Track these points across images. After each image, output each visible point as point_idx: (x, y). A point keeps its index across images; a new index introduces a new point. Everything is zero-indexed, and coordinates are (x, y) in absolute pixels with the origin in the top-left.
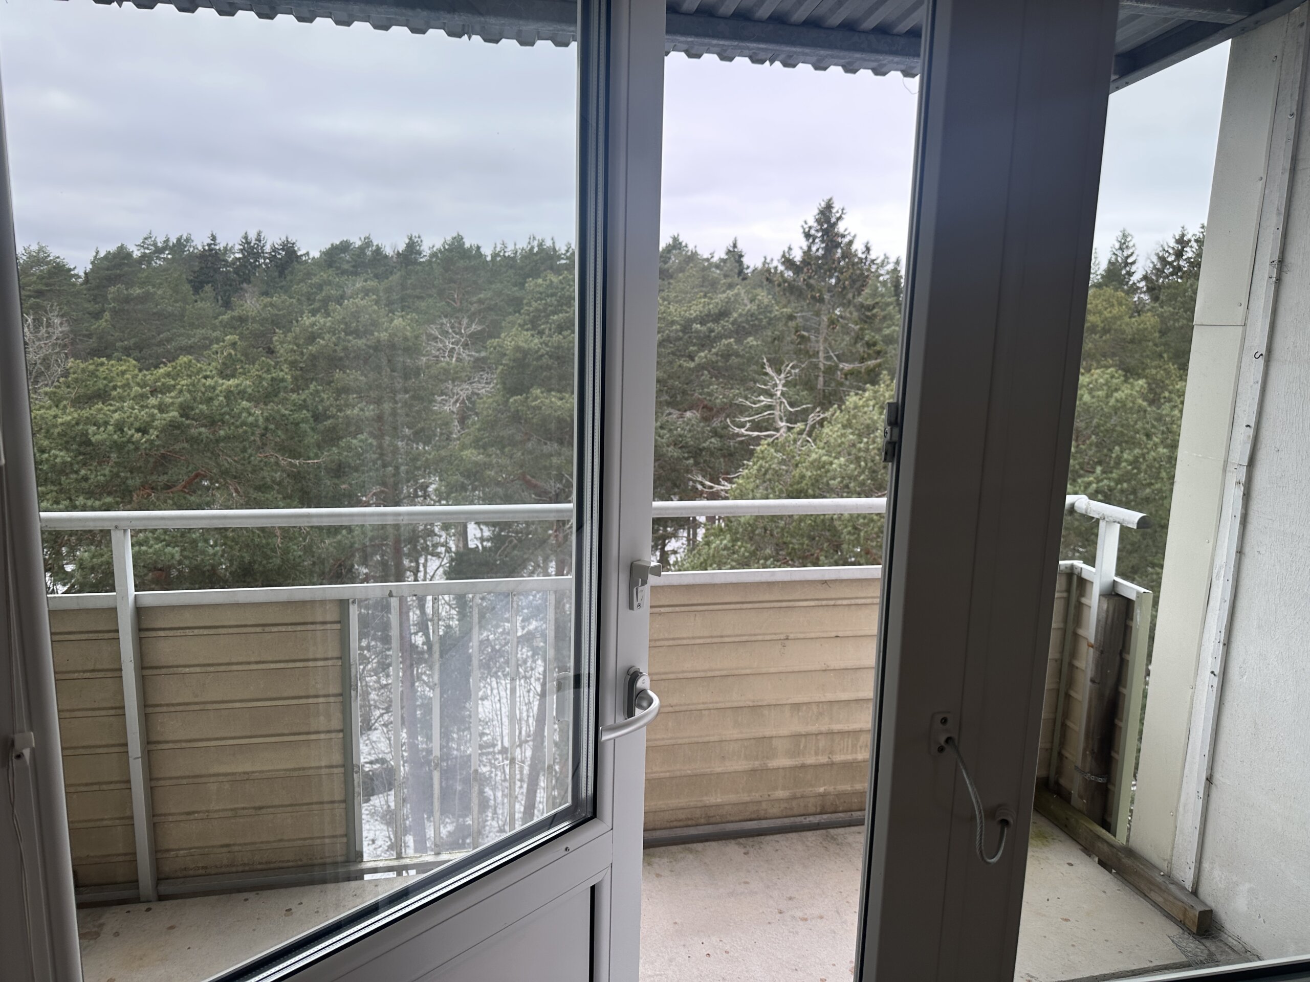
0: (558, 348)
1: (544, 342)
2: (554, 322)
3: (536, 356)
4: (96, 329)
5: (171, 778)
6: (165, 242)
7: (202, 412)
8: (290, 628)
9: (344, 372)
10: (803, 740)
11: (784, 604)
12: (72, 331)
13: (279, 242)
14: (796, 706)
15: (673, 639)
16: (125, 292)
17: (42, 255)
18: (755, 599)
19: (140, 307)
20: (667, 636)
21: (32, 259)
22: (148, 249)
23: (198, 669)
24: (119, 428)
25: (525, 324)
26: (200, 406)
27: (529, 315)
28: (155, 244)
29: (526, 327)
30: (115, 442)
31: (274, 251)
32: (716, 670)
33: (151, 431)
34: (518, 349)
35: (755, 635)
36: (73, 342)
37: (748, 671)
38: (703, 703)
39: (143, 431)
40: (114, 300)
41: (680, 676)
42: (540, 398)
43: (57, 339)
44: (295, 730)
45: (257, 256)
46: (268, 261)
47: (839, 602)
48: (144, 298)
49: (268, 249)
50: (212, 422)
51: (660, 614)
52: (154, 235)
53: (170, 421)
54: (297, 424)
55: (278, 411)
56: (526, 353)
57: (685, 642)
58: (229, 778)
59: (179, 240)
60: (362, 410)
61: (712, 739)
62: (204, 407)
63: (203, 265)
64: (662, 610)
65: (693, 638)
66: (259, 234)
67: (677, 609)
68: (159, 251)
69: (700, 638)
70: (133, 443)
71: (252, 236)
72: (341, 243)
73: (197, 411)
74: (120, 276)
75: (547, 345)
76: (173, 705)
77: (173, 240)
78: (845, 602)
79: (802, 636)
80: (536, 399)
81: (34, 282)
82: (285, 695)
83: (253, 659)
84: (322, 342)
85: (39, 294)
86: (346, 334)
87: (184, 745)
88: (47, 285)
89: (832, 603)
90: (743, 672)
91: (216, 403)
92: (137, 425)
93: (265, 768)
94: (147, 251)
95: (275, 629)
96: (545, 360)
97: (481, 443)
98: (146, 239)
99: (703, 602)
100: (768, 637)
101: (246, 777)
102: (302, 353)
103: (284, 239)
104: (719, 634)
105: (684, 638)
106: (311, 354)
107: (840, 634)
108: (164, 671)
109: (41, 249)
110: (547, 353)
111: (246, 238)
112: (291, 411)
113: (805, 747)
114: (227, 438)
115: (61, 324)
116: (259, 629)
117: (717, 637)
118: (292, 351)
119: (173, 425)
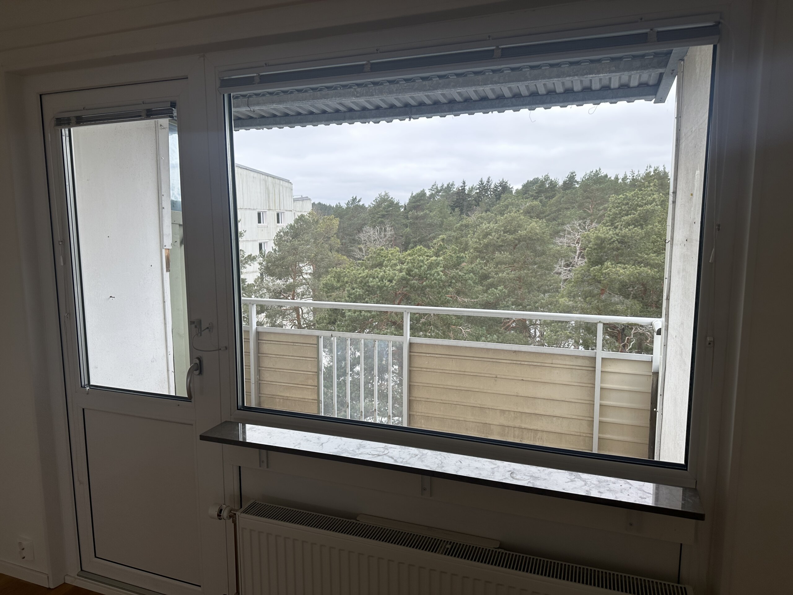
0: (624, 237)
1: (616, 233)
2: (624, 220)
3: (610, 242)
4: (405, 233)
5: (265, 394)
6: (441, 187)
7: (416, 273)
8: (301, 345)
9: (501, 253)
10: (507, 429)
11: (494, 360)
12: (395, 234)
13: (499, 182)
14: (503, 411)
15: (442, 370)
16: (416, 214)
17: (386, 197)
18: (480, 356)
19: (422, 221)
20: (440, 368)
21: (382, 199)
22: (434, 191)
23: (274, 356)
24: (382, 279)
25: (607, 222)
26: (415, 270)
27: (609, 217)
28: (437, 188)
29: (607, 224)
30: (379, 286)
31: (495, 187)
32: (462, 387)
33: (393, 281)
34: (598, 238)
35: (481, 373)
36: (395, 239)
37: (477, 390)
38: (457, 402)
39: (390, 281)
40: (411, 218)
41: (445, 387)
42: (609, 268)
43: (389, 237)
44: (303, 383)
45: (486, 190)
46: (492, 193)
47: (523, 363)
48: (424, 217)
49: (492, 186)
50: (421, 278)
51: (437, 357)
52: (437, 184)
53: (402, 277)
54: (466, 280)
55: (457, 273)
56: (603, 240)
57: (447, 372)
58: (282, 397)
59: (448, 185)
60: (508, 274)
61: (461, 419)
62: (417, 270)
63: (458, 198)
64: (437, 356)
65: (451, 370)
66: (489, 179)
67: (443, 356)
68: (438, 191)
69: (454, 371)
70: (386, 286)
71: (485, 181)
72: (534, 179)
73: (414, 272)
74: (419, 206)
75: (617, 235)
76: (267, 368)
77: (446, 185)
78: (526, 363)
79: (504, 377)
80: (607, 268)
81: (382, 211)
82: (300, 369)
83: (290, 355)
84: (490, 237)
85: (383, 216)
86: (504, 233)
87: (269, 383)
88: (387, 212)
89: (519, 362)
90: (475, 390)
91: (423, 268)
92: (389, 278)
93: (293, 396)
94: (433, 192)
95: (297, 344)
96: (616, 244)
97: (572, 295)
98: (433, 186)
99: (456, 354)
100: (487, 375)
101: (287, 398)
102: (481, 244)
103: (501, 180)
104: (464, 370)
105: (447, 370)
106: (485, 244)
107: (524, 379)
108: (264, 355)
109: (386, 194)
110: (617, 240)
111: (481, 181)
112: (465, 273)
113: (508, 433)
114: (427, 286)
115: (391, 230)
116: (292, 344)
117: (463, 371)
118: (476, 242)
119: (403, 279)
